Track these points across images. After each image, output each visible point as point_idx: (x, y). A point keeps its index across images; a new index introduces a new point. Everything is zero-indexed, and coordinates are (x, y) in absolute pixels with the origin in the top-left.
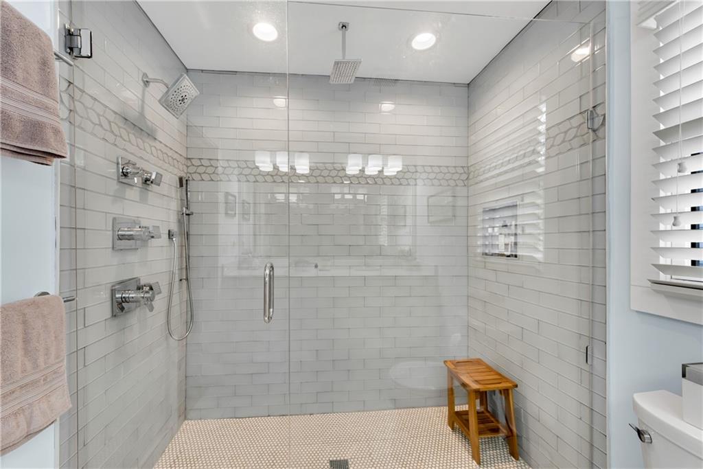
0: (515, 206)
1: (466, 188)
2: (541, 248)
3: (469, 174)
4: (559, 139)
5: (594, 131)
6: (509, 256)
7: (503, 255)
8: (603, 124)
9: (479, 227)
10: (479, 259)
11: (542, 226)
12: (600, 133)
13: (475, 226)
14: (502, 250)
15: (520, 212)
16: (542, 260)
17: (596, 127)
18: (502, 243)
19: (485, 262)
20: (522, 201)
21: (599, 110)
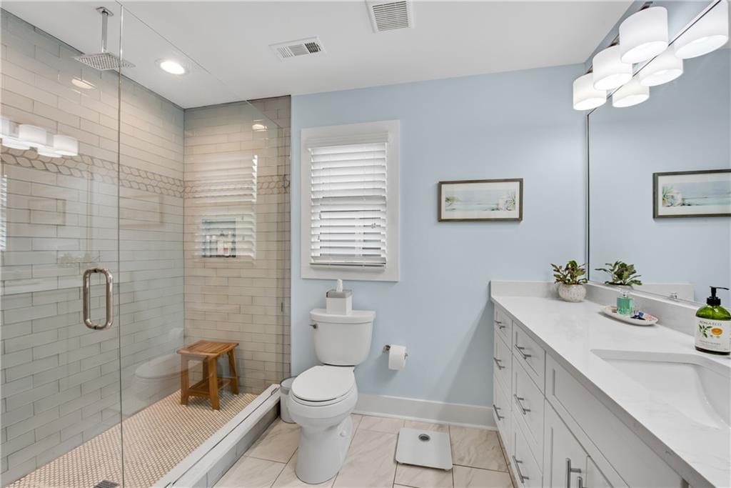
0: (234, 222)
1: (182, 199)
2: (254, 250)
3: (185, 188)
4: (265, 186)
5: (285, 188)
6: (227, 257)
7: (223, 256)
8: (289, 185)
9: (196, 234)
10: (197, 260)
11: (255, 236)
12: (287, 190)
13: (192, 233)
14: (221, 253)
15: (237, 226)
16: (255, 258)
17: (286, 185)
18: (222, 247)
19: (204, 262)
20: (243, 219)
21: (287, 177)
